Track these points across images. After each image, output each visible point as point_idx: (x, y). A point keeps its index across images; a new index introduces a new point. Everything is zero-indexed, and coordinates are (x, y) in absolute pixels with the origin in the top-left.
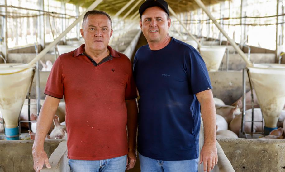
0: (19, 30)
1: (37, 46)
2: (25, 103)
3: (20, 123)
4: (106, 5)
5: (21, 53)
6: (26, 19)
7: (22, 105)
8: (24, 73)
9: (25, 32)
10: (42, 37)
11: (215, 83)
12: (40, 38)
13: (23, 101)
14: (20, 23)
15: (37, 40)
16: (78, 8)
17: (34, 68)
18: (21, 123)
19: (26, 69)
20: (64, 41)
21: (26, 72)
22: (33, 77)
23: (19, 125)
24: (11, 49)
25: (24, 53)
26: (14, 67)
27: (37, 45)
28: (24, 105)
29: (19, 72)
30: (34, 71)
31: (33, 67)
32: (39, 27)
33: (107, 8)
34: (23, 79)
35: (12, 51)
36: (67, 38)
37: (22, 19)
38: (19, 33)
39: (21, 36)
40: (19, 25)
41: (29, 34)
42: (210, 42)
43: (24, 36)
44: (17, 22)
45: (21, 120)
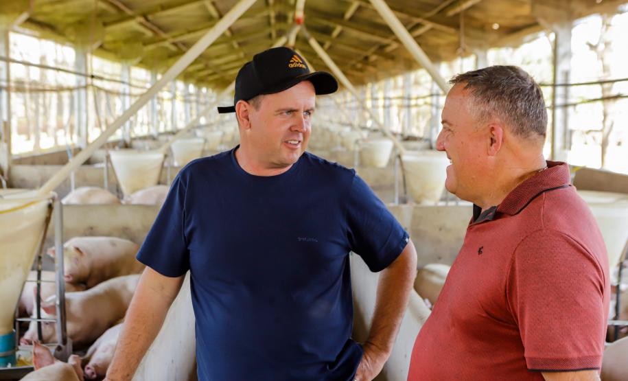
0: (41, 119)
1: (73, 151)
2: (29, 279)
3: (17, 324)
4: (210, 72)
5: (40, 164)
6: (54, 95)
7: (21, 283)
8: (26, 211)
9: (53, 123)
10: (83, 133)
11: (440, 229)
12: (79, 134)
13: (26, 275)
14: (44, 106)
15: (72, 138)
16: (154, 76)
17: (51, 201)
18: (21, 322)
19: (32, 203)
20: (128, 140)
21: (33, 208)
22: (48, 220)
23: (15, 328)
24: (16, 157)
25: (46, 163)
26: (6, 197)
27: (72, 148)
28: (27, 284)
29: (15, 209)
30: (50, 207)
31: (49, 199)
32: (76, 112)
33: (211, 78)
34: (25, 224)
35: (21, 161)
36: (133, 135)
37: (48, 94)
38: (41, 125)
39: (45, 130)
40: (41, 110)
41: (60, 126)
42: (412, 144)
43: (50, 131)
44: (37, 104)
45: (20, 316)
